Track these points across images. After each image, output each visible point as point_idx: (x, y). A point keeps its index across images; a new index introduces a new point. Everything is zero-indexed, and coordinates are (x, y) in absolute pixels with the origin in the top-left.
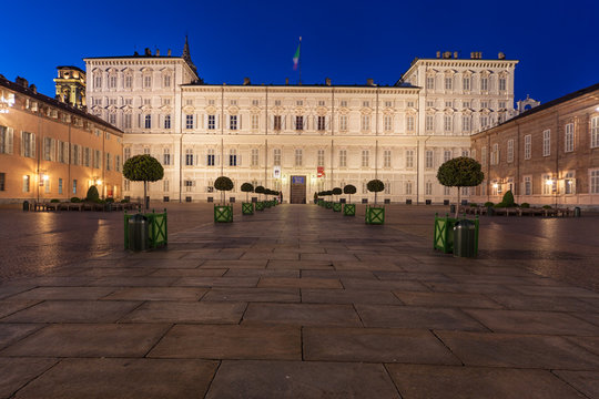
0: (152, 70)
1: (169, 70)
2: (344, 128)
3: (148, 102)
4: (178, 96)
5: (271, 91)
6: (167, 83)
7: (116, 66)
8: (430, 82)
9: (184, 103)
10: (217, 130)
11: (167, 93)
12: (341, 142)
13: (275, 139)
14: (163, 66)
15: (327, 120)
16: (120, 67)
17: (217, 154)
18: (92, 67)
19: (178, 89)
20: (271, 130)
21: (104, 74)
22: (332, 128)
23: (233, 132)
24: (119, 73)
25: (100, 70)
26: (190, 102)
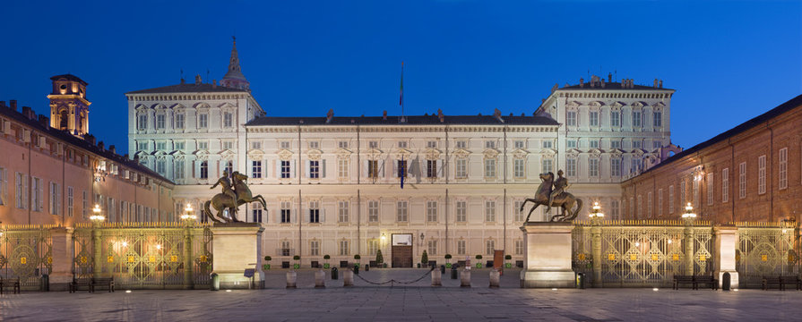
0: (208, 106)
1: (231, 105)
2: (462, 174)
3: (204, 146)
4: (242, 138)
5: (363, 130)
6: (228, 122)
7: (164, 102)
8: (571, 118)
9: (250, 146)
10: (293, 179)
11: (228, 134)
12: (459, 191)
13: (370, 189)
14: (222, 101)
15: (439, 165)
16: (168, 103)
17: (293, 208)
18: (135, 103)
19: (242, 129)
20: (365, 178)
21: (150, 112)
22: (446, 174)
23: (314, 181)
24: (168, 110)
25: (145, 108)
26: (257, 146)
